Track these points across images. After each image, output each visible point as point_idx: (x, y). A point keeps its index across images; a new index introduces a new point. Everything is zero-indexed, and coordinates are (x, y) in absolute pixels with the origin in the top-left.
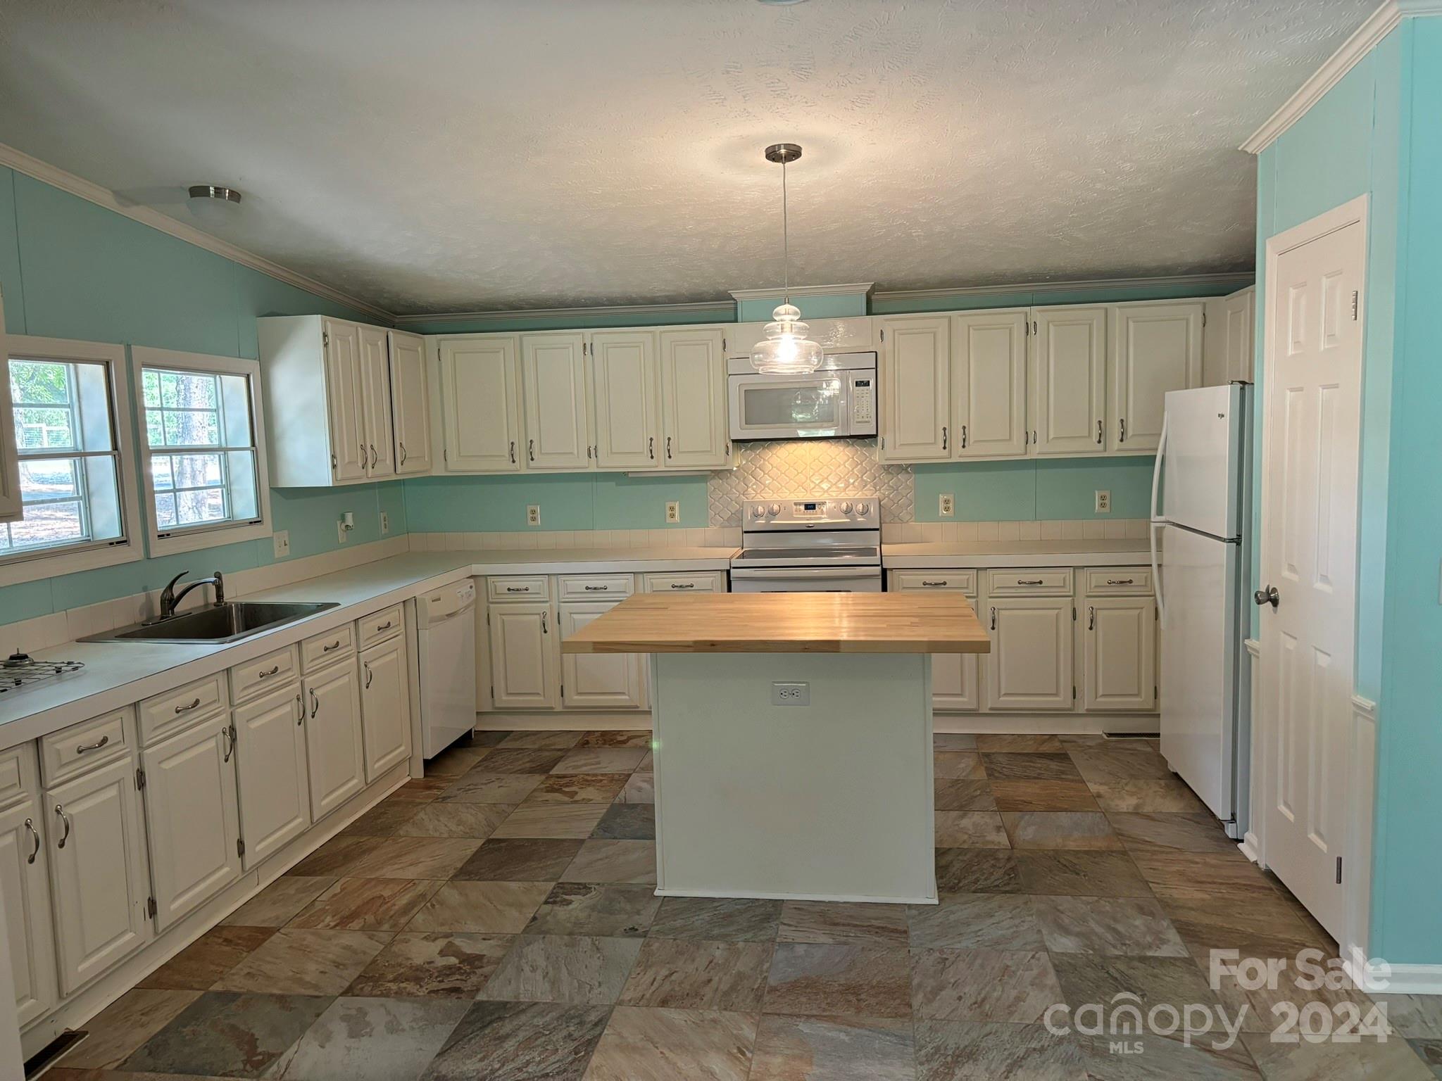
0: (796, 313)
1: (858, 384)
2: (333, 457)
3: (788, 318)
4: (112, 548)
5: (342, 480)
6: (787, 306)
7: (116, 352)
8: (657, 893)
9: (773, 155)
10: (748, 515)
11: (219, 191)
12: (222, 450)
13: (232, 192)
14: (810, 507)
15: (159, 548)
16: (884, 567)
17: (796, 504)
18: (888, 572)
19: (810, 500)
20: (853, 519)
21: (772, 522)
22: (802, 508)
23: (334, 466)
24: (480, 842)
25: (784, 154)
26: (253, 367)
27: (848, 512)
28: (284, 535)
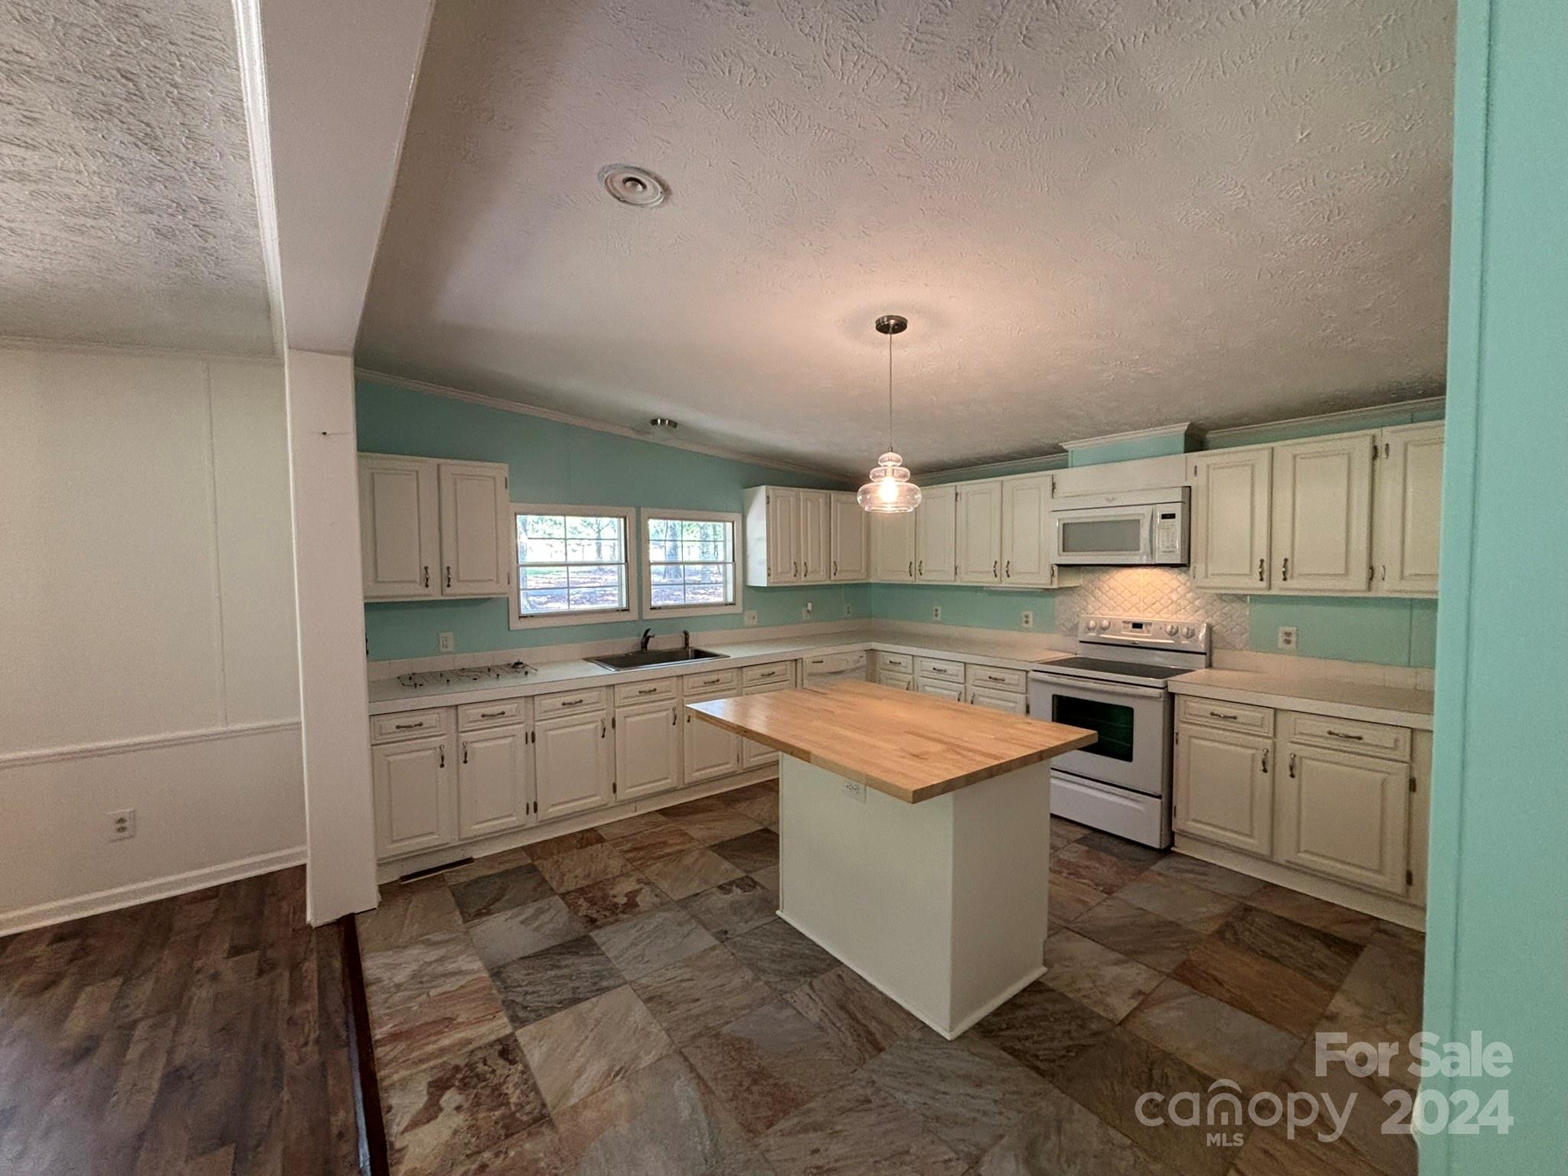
0: (898, 461)
1: (1164, 517)
2: (769, 569)
3: (890, 464)
4: (618, 613)
5: (773, 583)
6: (890, 454)
7: (631, 512)
8: (778, 912)
9: (883, 328)
10: (1082, 627)
11: (663, 421)
12: (724, 563)
13: (670, 421)
14: (1137, 626)
15: (649, 615)
16: (1170, 691)
17: (1124, 622)
18: (1176, 697)
19: (1138, 619)
20: (1178, 642)
21: (1103, 636)
22: (1131, 626)
23: (769, 575)
24: (762, 828)
25: (893, 326)
26: (737, 517)
27: (1173, 633)
28: (754, 613)
